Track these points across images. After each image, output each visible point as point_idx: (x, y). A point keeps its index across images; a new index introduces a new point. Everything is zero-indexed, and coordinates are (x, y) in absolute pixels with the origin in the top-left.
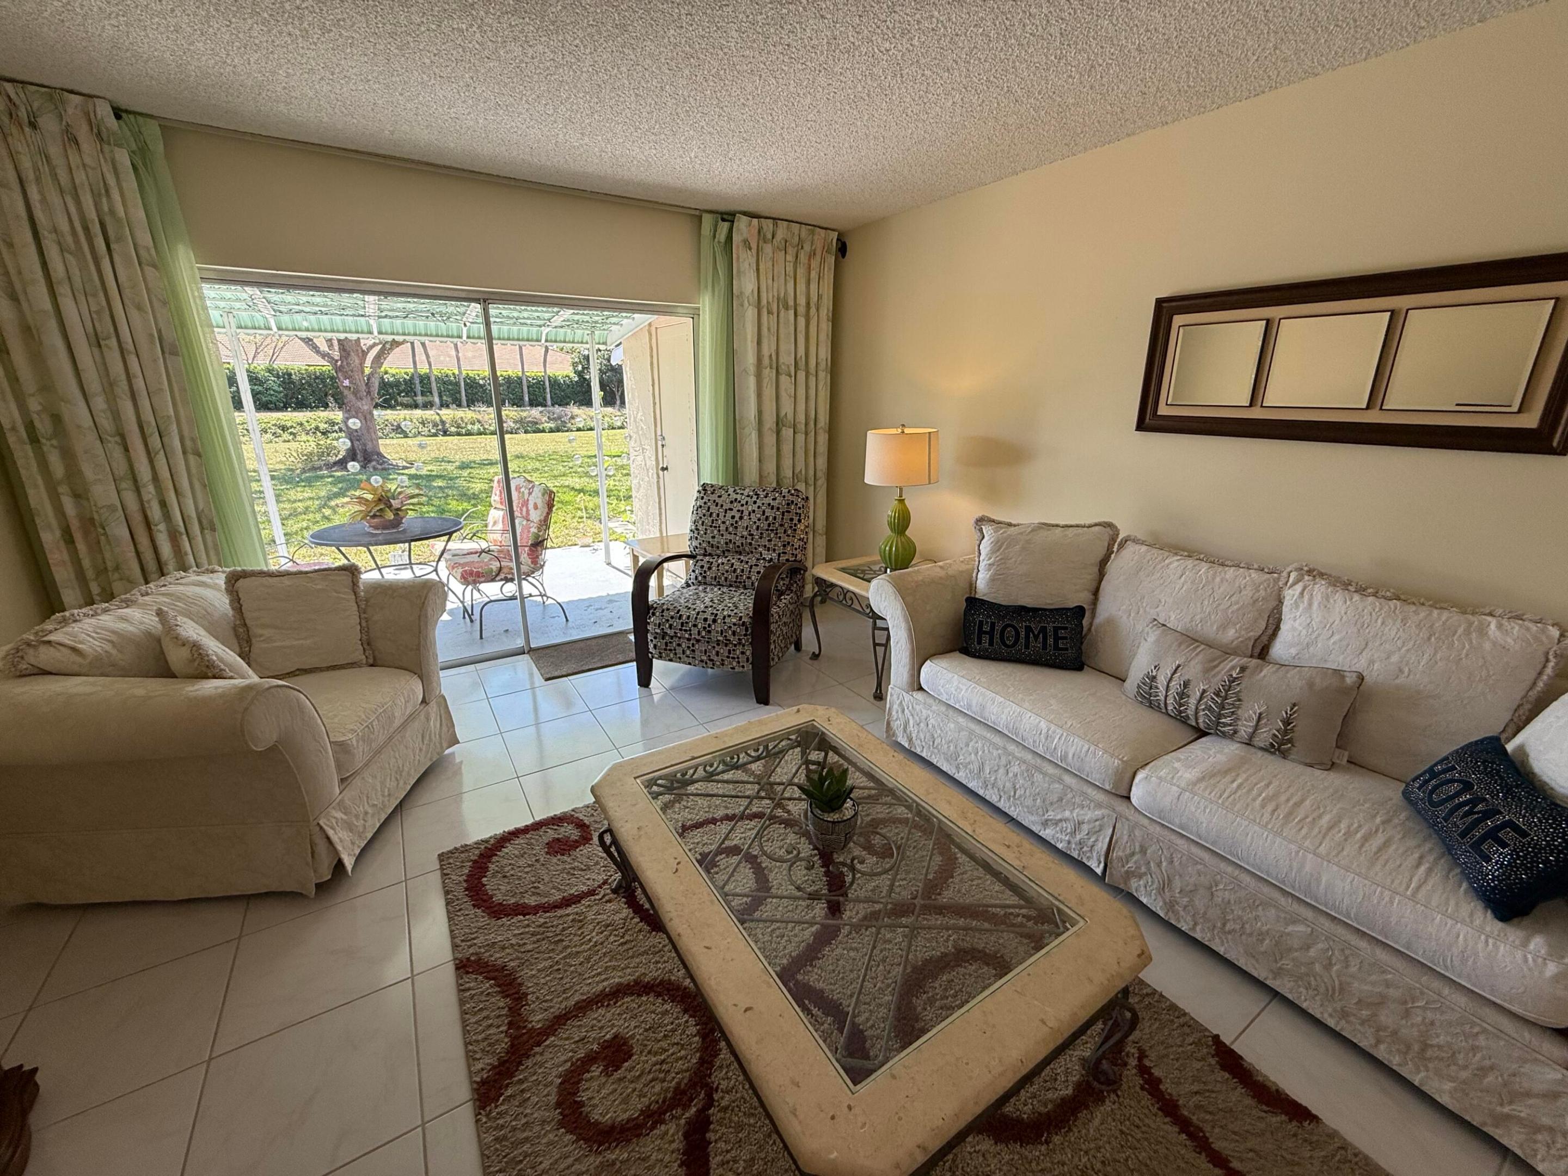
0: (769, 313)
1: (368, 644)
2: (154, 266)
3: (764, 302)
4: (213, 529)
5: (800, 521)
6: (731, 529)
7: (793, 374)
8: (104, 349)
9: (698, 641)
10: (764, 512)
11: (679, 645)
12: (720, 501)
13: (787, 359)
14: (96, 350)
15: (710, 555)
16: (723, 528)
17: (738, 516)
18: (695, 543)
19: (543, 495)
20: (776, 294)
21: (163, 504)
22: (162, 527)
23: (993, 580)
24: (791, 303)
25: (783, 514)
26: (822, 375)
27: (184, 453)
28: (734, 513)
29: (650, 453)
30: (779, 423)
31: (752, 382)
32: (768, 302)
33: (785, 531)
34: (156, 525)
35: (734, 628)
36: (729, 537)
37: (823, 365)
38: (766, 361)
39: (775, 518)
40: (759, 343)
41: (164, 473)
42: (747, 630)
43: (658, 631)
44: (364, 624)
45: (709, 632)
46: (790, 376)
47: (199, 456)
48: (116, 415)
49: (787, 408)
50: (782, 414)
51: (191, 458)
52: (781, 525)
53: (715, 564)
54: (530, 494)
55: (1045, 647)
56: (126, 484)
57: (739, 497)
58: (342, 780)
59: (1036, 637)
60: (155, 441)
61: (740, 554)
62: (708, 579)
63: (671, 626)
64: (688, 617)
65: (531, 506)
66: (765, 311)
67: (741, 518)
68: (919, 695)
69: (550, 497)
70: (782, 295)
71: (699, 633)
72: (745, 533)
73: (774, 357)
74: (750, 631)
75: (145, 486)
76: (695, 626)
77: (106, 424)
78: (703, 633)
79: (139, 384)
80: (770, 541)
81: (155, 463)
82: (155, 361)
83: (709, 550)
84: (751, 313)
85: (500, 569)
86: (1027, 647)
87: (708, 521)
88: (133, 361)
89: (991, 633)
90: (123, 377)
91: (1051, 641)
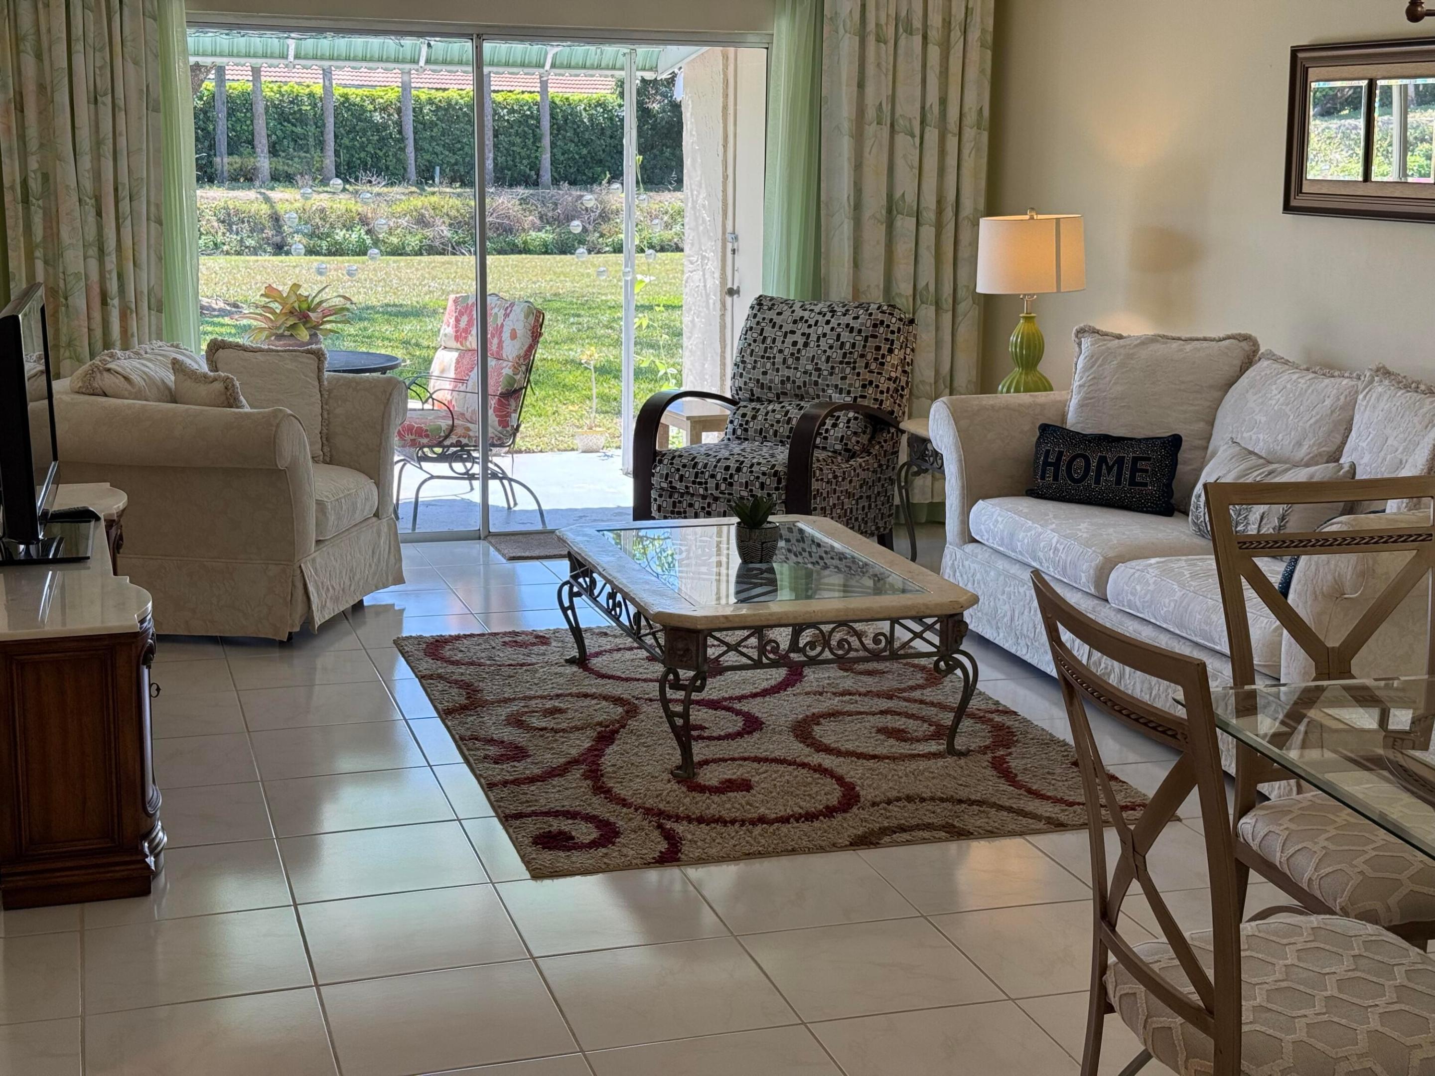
0: (878, 40)
1: (327, 440)
2: (155, 20)
3: (871, 26)
4: (160, 311)
5: (891, 351)
6: (790, 361)
7: (917, 132)
8: (99, 104)
9: (716, 499)
10: (839, 336)
11: (691, 505)
12: (778, 320)
13: (908, 109)
14: (92, 106)
15: (759, 400)
16: (779, 359)
17: (801, 341)
18: (739, 382)
19: (527, 317)
20: (892, 13)
21: (120, 276)
22: (116, 302)
23: (1082, 405)
24: (917, 24)
25: (866, 339)
26: (969, 133)
27: (148, 219)
28: (798, 337)
29: (713, 266)
30: (891, 208)
31: (845, 145)
32: (877, 25)
33: (867, 365)
34: (112, 299)
35: (763, 479)
36: (787, 372)
37: (971, 118)
38: (871, 113)
39: (853, 346)
40: (861, 85)
41: (128, 242)
42: (779, 482)
43: (664, 485)
44: (325, 414)
45: (731, 484)
46: (913, 136)
47: (161, 224)
48: (97, 176)
49: (906, 185)
50: (898, 195)
51: (153, 224)
52: (862, 356)
53: (763, 411)
54: (507, 315)
55: (1118, 482)
56: (93, 251)
57: (806, 314)
58: (318, 542)
59: (1110, 469)
60: (125, 205)
61: (802, 398)
62: (751, 433)
63: (681, 478)
64: (705, 466)
65: (506, 335)
66: (871, 40)
67: (806, 345)
68: (970, 547)
69: (537, 320)
70: (903, 14)
71: (717, 486)
72: (810, 367)
73: (886, 108)
74: (783, 483)
75: (109, 254)
76: (713, 476)
77: (88, 185)
78: (723, 487)
79: (122, 142)
80: (843, 378)
81: (122, 230)
82: (140, 118)
83: (757, 392)
84: (848, 45)
85: (452, 428)
86: (1097, 481)
87: (759, 349)
88: (121, 116)
89: (1056, 465)
90: (111, 135)
91: (1127, 474)
